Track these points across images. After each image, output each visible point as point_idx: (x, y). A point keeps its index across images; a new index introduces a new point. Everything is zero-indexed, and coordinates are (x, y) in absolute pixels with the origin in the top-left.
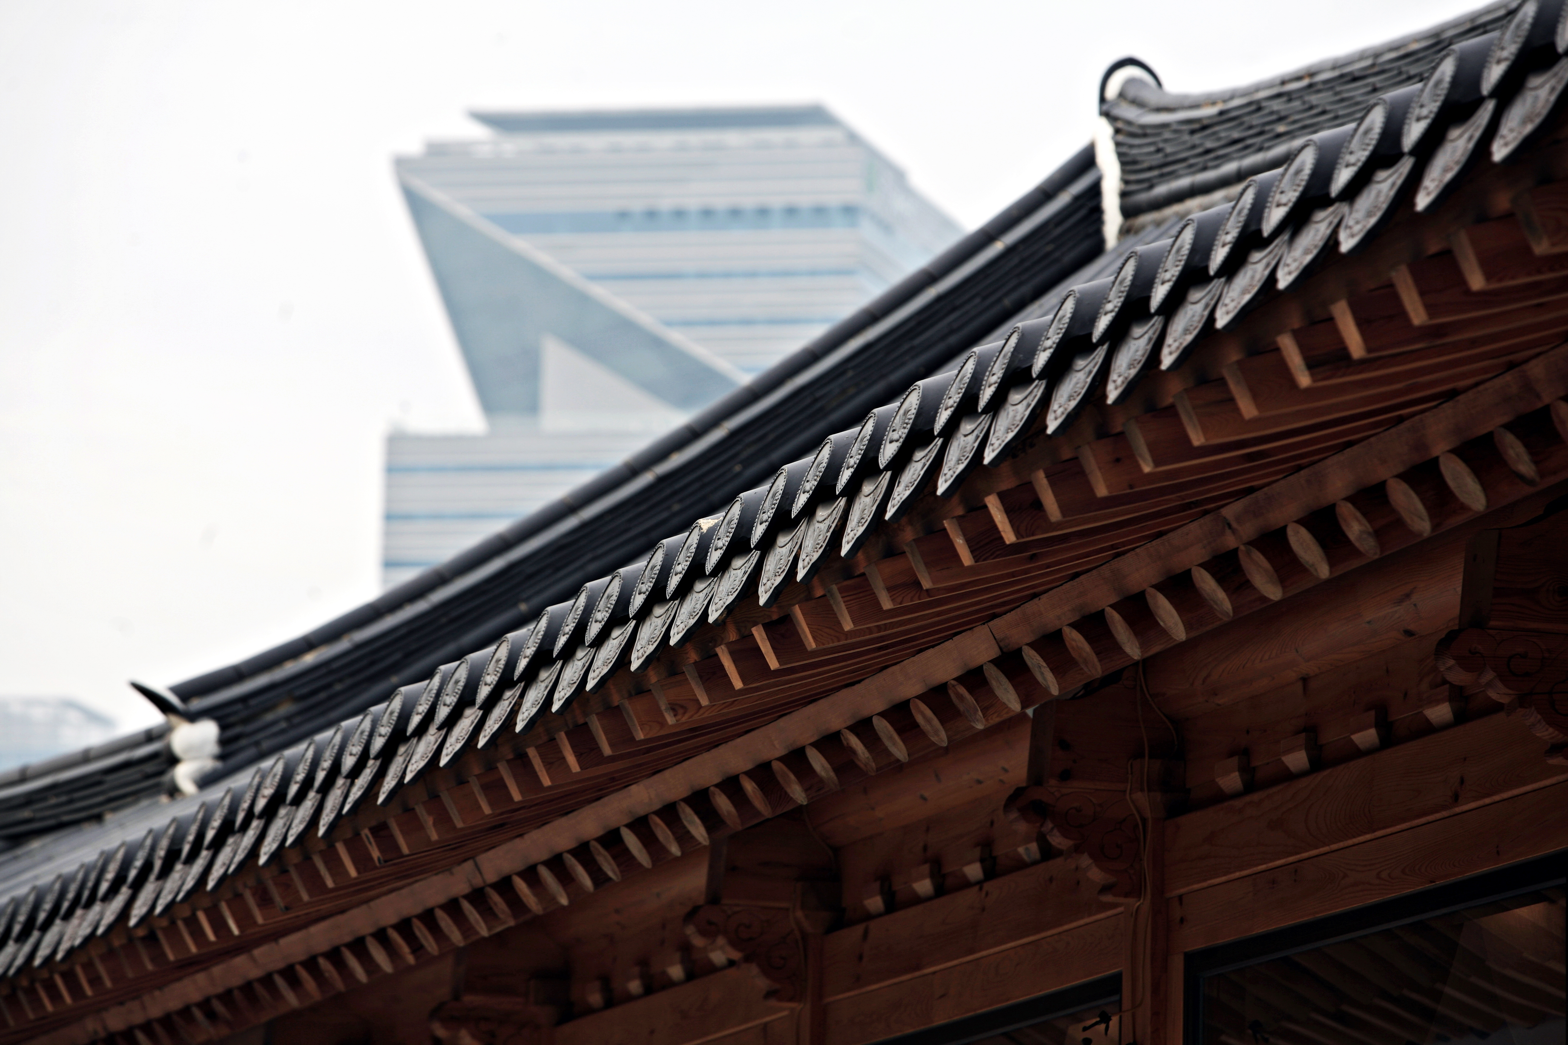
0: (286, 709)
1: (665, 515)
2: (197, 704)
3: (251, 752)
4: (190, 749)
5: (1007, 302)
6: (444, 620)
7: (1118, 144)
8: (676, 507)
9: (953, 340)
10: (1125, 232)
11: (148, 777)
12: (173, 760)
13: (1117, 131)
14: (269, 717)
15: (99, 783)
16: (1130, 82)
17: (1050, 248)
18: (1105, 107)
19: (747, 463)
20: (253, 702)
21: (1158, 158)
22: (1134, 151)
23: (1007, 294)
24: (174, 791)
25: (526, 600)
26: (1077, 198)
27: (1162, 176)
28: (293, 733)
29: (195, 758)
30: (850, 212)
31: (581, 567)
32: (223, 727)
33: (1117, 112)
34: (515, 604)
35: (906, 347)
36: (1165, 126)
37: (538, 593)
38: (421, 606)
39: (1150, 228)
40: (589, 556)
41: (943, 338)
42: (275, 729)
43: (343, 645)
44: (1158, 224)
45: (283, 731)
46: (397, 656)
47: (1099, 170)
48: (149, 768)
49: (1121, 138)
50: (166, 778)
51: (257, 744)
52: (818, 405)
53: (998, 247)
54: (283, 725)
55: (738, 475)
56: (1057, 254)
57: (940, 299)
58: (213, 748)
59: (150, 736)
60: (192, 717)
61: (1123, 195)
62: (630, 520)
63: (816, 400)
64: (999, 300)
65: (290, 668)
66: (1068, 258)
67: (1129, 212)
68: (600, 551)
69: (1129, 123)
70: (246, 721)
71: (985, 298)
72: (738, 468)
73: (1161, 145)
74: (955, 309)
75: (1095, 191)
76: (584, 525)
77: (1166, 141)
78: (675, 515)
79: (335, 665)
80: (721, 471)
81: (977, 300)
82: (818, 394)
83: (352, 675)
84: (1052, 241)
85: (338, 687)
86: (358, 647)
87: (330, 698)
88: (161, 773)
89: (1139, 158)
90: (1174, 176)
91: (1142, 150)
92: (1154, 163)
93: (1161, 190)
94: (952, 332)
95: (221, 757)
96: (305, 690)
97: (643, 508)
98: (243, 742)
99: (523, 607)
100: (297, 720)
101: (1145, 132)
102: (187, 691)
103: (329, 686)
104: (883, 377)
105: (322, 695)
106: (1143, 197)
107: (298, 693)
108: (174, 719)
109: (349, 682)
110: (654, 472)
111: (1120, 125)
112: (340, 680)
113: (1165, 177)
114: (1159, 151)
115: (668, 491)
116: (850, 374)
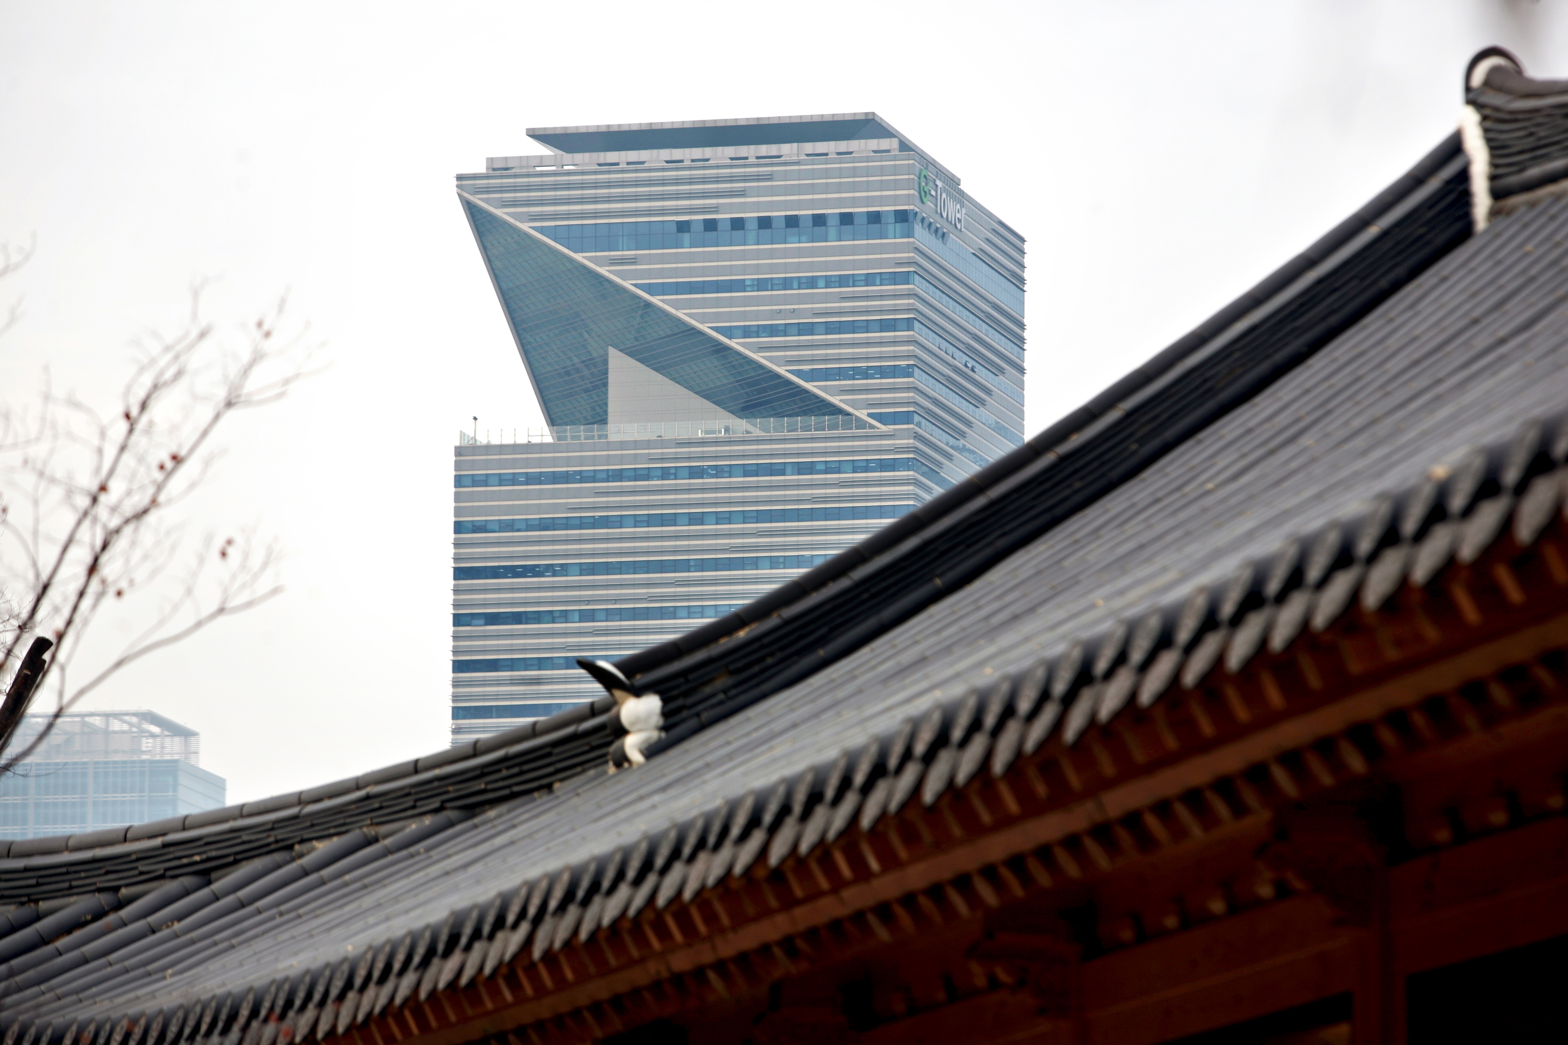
0: (722, 682)
1: (1067, 492)
2: (640, 679)
3: (693, 723)
4: (636, 721)
5: (1384, 283)
6: (865, 596)
7: (1486, 131)
8: (1078, 485)
9: (1333, 320)
10: (1494, 214)
11: (593, 749)
12: (621, 731)
13: (1485, 118)
14: (708, 690)
15: (549, 755)
16: (1494, 71)
17: (1422, 230)
18: (1471, 96)
19: (1142, 442)
20: (691, 677)
21: (1530, 142)
22: (1504, 136)
23: (1383, 275)
24: (622, 760)
25: (940, 576)
26: (1448, 182)
27: (1535, 158)
28: (730, 705)
29: (640, 730)
30: (902, 217)
31: (991, 543)
32: (665, 701)
33: (1483, 99)
34: (931, 580)
35: (1289, 328)
36: (1536, 110)
37: (951, 568)
38: (844, 583)
39: (1523, 209)
40: (998, 533)
41: (1324, 319)
42: (714, 701)
43: (773, 621)
44: (1532, 205)
45: (721, 703)
46: (824, 630)
47: (1466, 156)
48: (595, 740)
49: (1488, 124)
50: (612, 749)
51: (698, 715)
52: (1208, 385)
53: (1373, 231)
54: (721, 696)
55: (1134, 453)
56: (1429, 236)
57: (1320, 281)
58: (656, 719)
59: (593, 711)
60: (638, 692)
61: (1493, 178)
62: (1034, 498)
63: (1206, 381)
64: (1374, 282)
65: (725, 643)
66: (1441, 239)
67: (1498, 194)
68: (1007, 528)
69: (1497, 109)
70: (686, 694)
71: (1363, 279)
72: (1134, 447)
73: (1533, 130)
74: (1335, 290)
75: (1463, 176)
76: (992, 504)
77: (1538, 125)
78: (1076, 492)
79: (766, 641)
80: (1118, 449)
81: (1354, 283)
82: (1208, 375)
83: (782, 649)
84: (1424, 225)
85: (770, 661)
86: (787, 622)
87: (762, 671)
88: (609, 744)
89: (1510, 143)
90: (1546, 157)
91: (1511, 135)
92: (1526, 147)
93: (1534, 172)
94: (1334, 312)
95: (665, 728)
96: (739, 664)
97: (1047, 485)
98: (684, 714)
99: (938, 582)
100: (734, 692)
101: (1514, 117)
102: (631, 666)
103: (762, 659)
104: (1268, 357)
105: (756, 669)
106: (1513, 180)
107: (732, 667)
108: (618, 694)
109: (779, 655)
110: (1056, 452)
111: (1488, 112)
112: (771, 654)
113: (1536, 160)
114: (1531, 134)
115: (1070, 470)
116: (1237, 355)
